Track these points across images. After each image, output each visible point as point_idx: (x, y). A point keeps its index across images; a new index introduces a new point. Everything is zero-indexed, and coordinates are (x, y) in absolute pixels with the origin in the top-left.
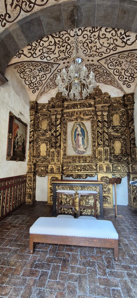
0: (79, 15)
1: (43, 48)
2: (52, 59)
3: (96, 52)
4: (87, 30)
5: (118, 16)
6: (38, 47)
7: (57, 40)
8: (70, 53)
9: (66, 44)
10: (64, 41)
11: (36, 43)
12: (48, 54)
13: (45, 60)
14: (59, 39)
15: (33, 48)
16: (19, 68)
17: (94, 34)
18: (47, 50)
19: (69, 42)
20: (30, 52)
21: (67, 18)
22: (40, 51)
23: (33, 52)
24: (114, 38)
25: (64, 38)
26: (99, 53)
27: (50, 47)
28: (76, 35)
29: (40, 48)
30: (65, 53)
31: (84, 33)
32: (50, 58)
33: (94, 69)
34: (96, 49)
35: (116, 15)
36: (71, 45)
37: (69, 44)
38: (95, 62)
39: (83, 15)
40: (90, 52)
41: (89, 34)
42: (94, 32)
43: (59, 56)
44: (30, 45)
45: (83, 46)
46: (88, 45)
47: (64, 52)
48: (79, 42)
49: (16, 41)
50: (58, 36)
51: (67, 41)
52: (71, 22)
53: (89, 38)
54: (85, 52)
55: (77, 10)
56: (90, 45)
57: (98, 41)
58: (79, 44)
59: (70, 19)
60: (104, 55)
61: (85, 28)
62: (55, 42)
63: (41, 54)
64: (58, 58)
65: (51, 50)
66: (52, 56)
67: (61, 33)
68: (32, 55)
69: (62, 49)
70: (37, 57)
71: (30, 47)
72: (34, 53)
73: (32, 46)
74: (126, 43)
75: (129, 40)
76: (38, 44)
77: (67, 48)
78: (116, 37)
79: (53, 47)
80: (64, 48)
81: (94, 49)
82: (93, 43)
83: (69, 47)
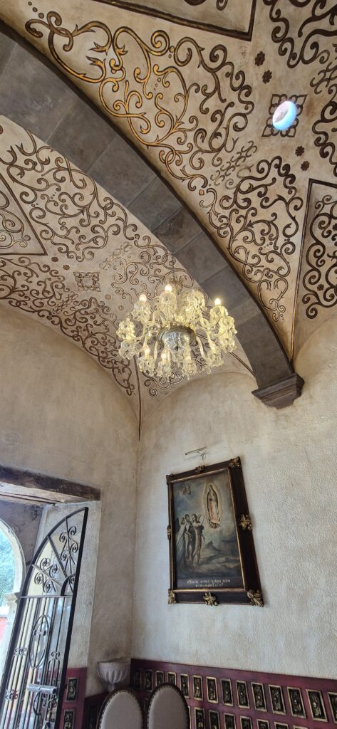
1: (264, 254)
2: (294, 219)
3: (218, 87)
6: (263, 266)
7: (237, 227)
8: (261, 171)
9: (241, 196)
10: (235, 207)
12: (277, 238)
13: (297, 239)
14: (233, 223)
16: (319, 303)
17: (178, 148)
18: (268, 242)
19: (230, 193)
20: (276, 286)
22: (271, 261)
23: (276, 277)
25: (227, 213)
26: (213, 71)
27: (258, 237)
28: (208, 187)
29: (263, 262)
30: (265, 186)
31: (194, 172)
32: (288, 226)
34: (208, 96)
36: (237, 181)
37: (238, 189)
40: (231, 104)
41: (186, 157)
42: (172, 150)
43: (281, 198)
45: (224, 145)
46: (216, 134)
47: (262, 190)
48: (218, 168)
50: (228, 229)
51: (231, 201)
52: (181, 227)
53: (195, 149)
55: (158, 228)
56: (210, 128)
57: (185, 119)
58: (224, 163)
59: (178, 232)
61: (181, 178)
62: (244, 229)
63: (279, 254)
64: (288, 198)
65: (266, 232)
66: (283, 220)
67: (218, 224)
68: (282, 278)
69: (256, 201)
70: (287, 263)
71: (264, 285)
72: (277, 272)
73: (261, 282)
74: (112, 41)
75: (98, 48)
76: (255, 269)
77: (251, 189)
78: (134, 85)
79: (257, 228)
80: (253, 196)
81: (213, 104)
83: (244, 187)
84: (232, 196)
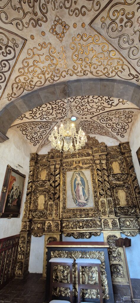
0: (69, 89)
1: (42, 112)
2: (50, 119)
3: (88, 112)
4: (77, 98)
5: (100, 89)
6: (38, 112)
7: (54, 106)
8: (65, 114)
9: (62, 108)
10: (60, 106)
11: (36, 109)
12: (46, 115)
13: (45, 120)
14: (55, 105)
15: (34, 112)
16: (22, 127)
17: (84, 100)
18: (46, 113)
19: (64, 106)
20: (31, 116)
21: (61, 92)
22: (39, 114)
23: (33, 115)
24: (101, 102)
25: (59, 104)
26: (91, 112)
27: (48, 111)
28: (69, 102)
29: (39, 112)
30: (61, 114)
31: (76, 100)
32: (49, 118)
33: (88, 124)
34: (88, 110)
35: (99, 88)
36: (66, 108)
37: (64, 108)
38: (89, 119)
39: (73, 90)
40: (83, 112)
41: (80, 101)
42: (84, 99)
43: (57, 116)
44: (31, 111)
45: (76, 108)
46: (80, 108)
47: (61, 113)
48: (72, 106)
49: (19, 109)
50: (54, 103)
51: (62, 106)
52: (64, 94)
53: (80, 103)
54: (78, 112)
55: (68, 87)
56: (82, 108)
57: (88, 105)
58: (72, 107)
59: (63, 92)
60: (95, 114)
61: (76, 97)
62: (52, 107)
63: (41, 116)
64: (56, 118)
65: (49, 113)
66: (51, 117)
67: (57, 101)
68: (33, 117)
69: (58, 111)
70: (37, 118)
71: (31, 112)
72: (35, 116)
73: (32, 111)
74: (111, 105)
75: (113, 102)
76: (38, 109)
77: (62, 111)
78: (102, 101)
79: (51, 111)
80: (61, 111)
81: (86, 110)
82: (84, 106)
83: (64, 110)
84: (63, 107)
